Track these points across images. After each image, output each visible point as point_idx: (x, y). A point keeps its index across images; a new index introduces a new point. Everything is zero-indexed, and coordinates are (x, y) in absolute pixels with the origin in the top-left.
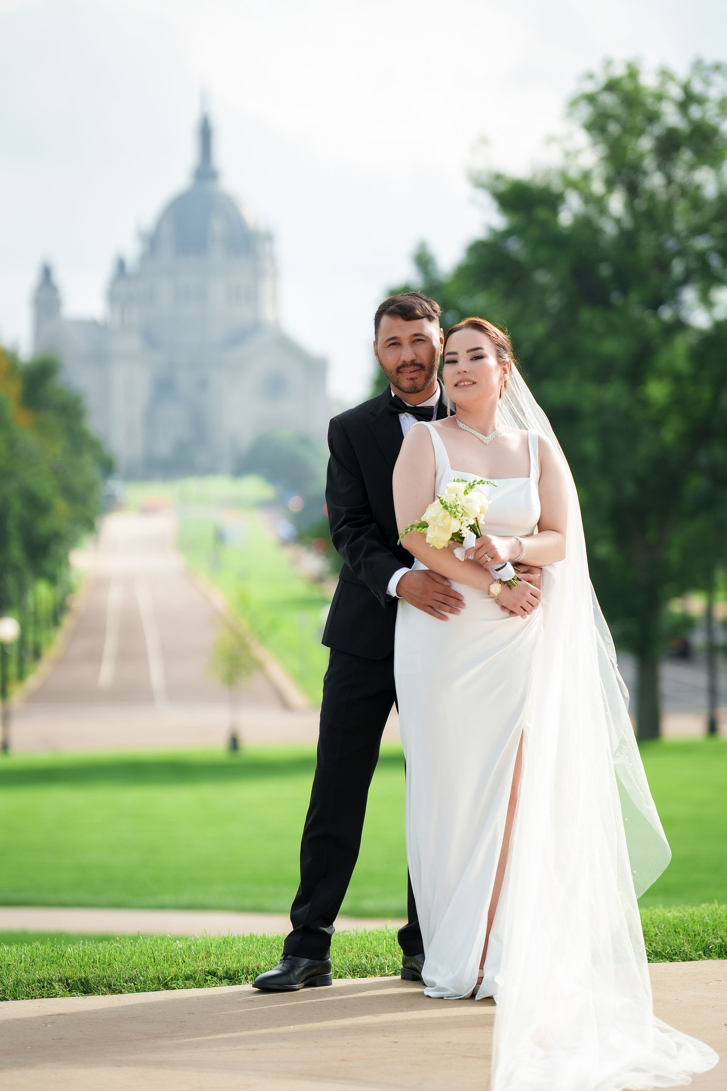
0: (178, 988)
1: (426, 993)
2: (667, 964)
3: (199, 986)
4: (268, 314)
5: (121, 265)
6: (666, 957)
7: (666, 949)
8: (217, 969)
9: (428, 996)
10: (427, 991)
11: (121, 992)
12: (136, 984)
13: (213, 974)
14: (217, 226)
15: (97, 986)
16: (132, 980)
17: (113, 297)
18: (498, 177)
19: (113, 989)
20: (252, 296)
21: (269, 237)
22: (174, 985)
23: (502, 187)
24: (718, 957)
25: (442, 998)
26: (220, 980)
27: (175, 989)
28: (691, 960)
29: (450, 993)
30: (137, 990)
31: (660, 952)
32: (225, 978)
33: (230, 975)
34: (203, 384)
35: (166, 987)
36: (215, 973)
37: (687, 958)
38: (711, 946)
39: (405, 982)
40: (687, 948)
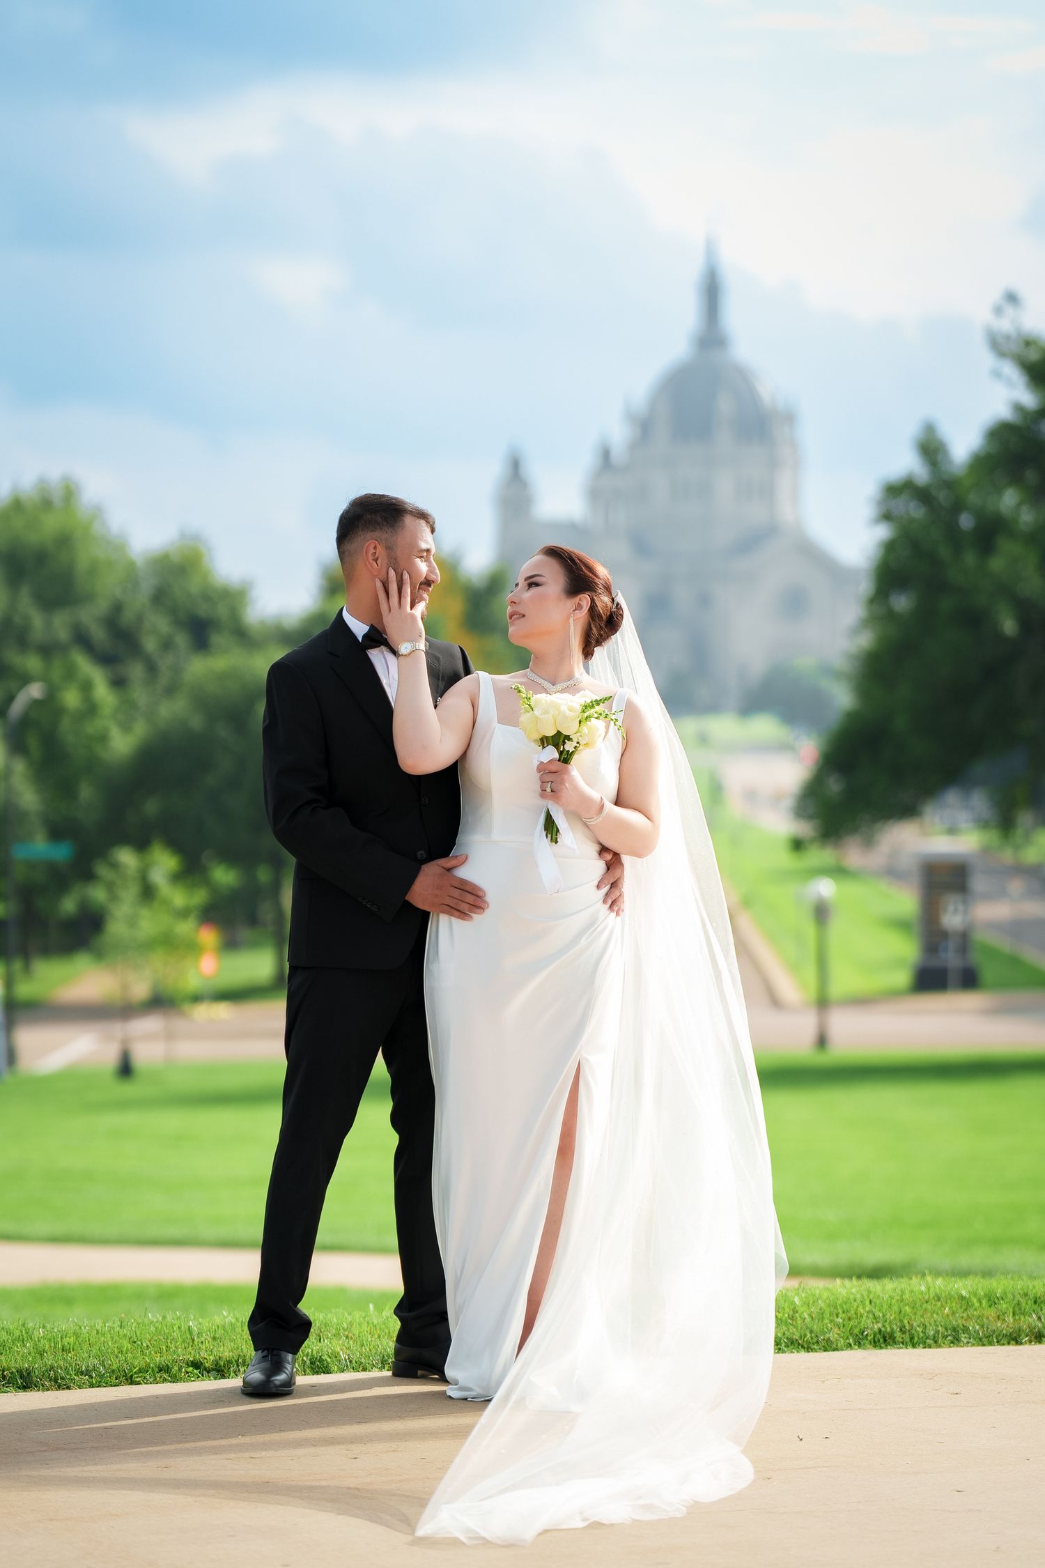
0: (146, 1383)
1: (449, 1393)
2: (803, 1355)
3: (175, 1379)
4: (786, 513)
5: (606, 455)
6: (803, 1346)
7: (805, 1335)
8: (205, 1358)
9: (450, 1397)
10: (451, 1391)
11: (69, 1388)
12: (93, 1377)
13: (196, 1365)
14: (725, 406)
15: (41, 1380)
16: (87, 1373)
17: (595, 494)
18: (1028, 343)
19: (59, 1383)
20: (767, 492)
21: (789, 418)
22: (139, 1379)
23: (1034, 356)
24: (874, 1347)
25: (466, 1399)
26: (208, 1372)
27: (141, 1384)
28: (836, 1349)
29: (475, 1393)
30: (92, 1386)
31: (796, 1340)
32: (213, 1370)
33: (220, 1366)
34: (705, 600)
35: (131, 1381)
36: (202, 1363)
37: (829, 1346)
38: (866, 1333)
39: (399, 1379)
40: (833, 1336)
